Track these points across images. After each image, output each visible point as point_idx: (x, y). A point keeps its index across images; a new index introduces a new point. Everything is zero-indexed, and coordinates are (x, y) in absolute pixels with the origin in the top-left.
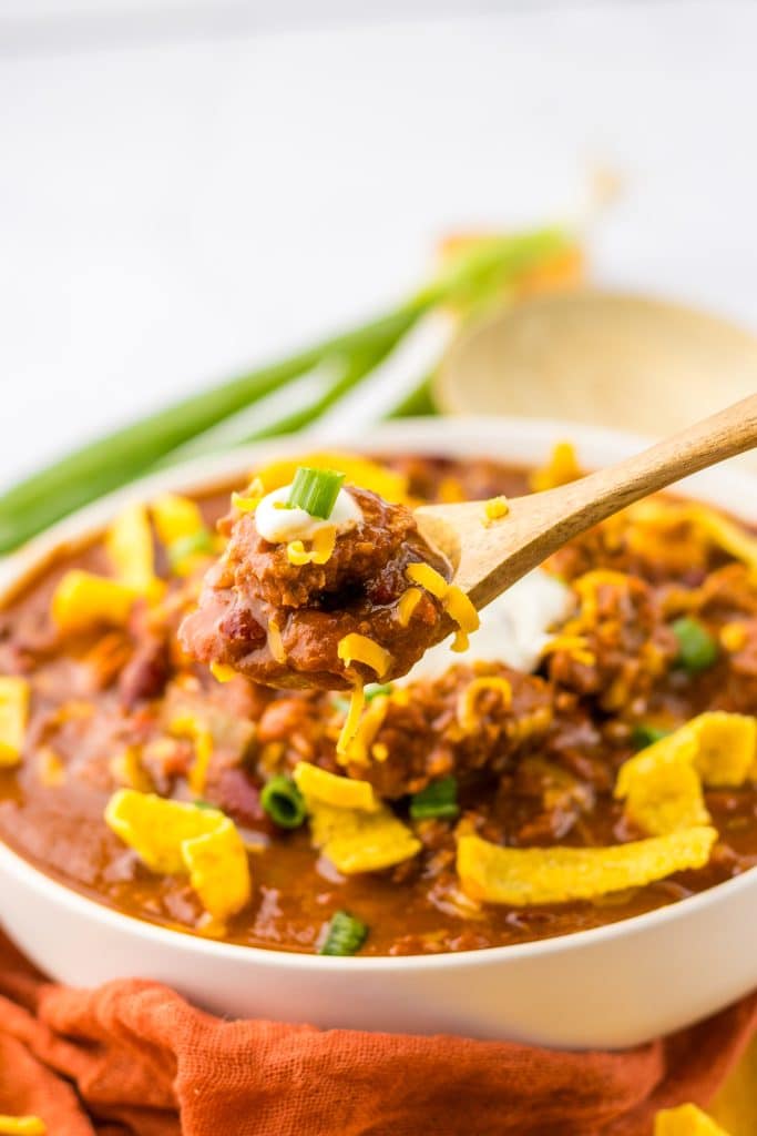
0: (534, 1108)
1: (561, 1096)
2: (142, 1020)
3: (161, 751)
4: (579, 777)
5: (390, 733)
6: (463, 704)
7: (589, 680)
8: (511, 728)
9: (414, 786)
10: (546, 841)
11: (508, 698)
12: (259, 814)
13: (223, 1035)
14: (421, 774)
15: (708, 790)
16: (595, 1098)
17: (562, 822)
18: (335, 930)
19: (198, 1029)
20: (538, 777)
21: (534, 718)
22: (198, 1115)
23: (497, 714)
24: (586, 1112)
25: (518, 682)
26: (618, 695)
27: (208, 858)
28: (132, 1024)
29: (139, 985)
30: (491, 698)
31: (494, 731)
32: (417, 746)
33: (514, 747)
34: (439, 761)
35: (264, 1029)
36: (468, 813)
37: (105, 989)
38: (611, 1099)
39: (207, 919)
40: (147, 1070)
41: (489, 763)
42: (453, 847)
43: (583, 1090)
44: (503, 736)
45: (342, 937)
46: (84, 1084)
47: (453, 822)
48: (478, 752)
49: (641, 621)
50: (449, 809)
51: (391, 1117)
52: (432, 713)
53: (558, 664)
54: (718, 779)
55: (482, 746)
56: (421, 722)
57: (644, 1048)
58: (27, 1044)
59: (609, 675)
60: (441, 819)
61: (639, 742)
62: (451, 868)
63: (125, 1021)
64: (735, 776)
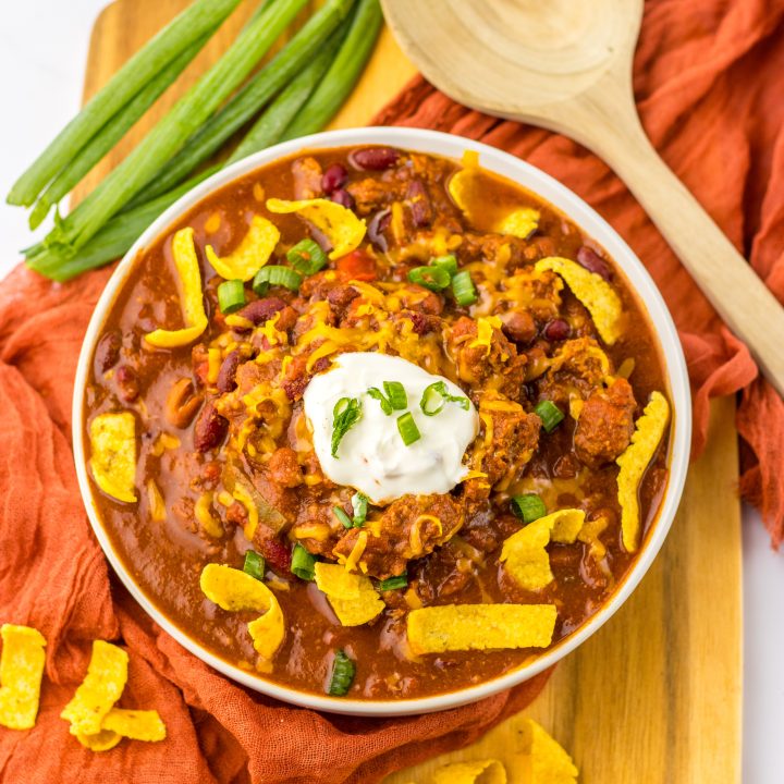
4: (478, 545)
14: (387, 572)
18: (337, 672)
20: (454, 551)
30: (430, 529)
32: (385, 559)
36: (413, 583)
42: (404, 606)
45: (341, 678)
47: (404, 589)
50: (403, 585)
52: (395, 540)
53: (468, 485)
54: (558, 538)
60: (398, 589)
64: (571, 538)
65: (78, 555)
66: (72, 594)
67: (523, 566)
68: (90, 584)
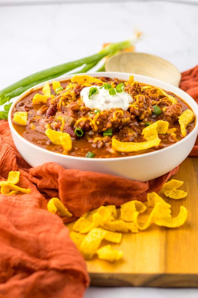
0: (125, 191)
1: (130, 188)
2: (52, 169)
3: (54, 124)
4: (135, 131)
5: (100, 119)
6: (114, 115)
7: (137, 113)
8: (123, 120)
9: (104, 129)
10: (128, 141)
11: (123, 114)
12: (74, 135)
13: (68, 171)
14: (106, 127)
15: (159, 134)
16: (136, 190)
17: (131, 139)
18: (89, 154)
19: (63, 170)
20: (127, 130)
21: (127, 119)
22: (63, 185)
23: (120, 117)
24: (134, 192)
25: (124, 112)
26: (143, 117)
27: (65, 140)
28: (50, 170)
29: (51, 163)
30: (119, 114)
31: (119, 120)
32: (105, 122)
33: (123, 124)
34: (109, 125)
35: (75, 171)
36: (114, 135)
37: (44, 165)
38: (139, 190)
39: (64, 151)
40: (51, 181)
41: (118, 127)
42: (111, 141)
43: (134, 188)
44: (121, 121)
45: (90, 155)
46: (38, 185)
47: (111, 137)
48: (116, 124)
49: (147, 103)
50: (111, 134)
51: (98, 189)
52: (108, 116)
53: (131, 109)
54: (161, 133)
55: (117, 123)
56: (106, 118)
57: (146, 182)
58: (27, 177)
59: (141, 113)
60: (109, 136)
61: (146, 126)
62: (111, 145)
63: (48, 169)
64: (164, 132)
65: (7, 148)
66: (3, 157)
67: (149, 137)
68: (9, 154)
